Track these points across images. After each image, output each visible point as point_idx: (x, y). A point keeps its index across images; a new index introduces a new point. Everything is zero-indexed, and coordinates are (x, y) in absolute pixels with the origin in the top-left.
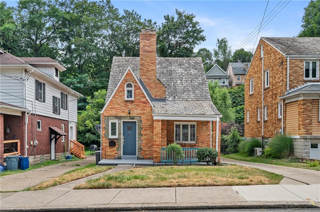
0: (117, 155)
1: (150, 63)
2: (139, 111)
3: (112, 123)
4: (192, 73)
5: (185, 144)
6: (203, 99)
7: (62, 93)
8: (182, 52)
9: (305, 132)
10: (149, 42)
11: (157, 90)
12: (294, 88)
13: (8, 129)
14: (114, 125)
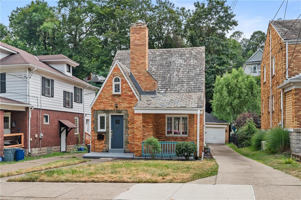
0: (105, 148)
1: (140, 56)
2: (125, 105)
3: (101, 117)
4: (192, 63)
5: (176, 137)
6: (195, 91)
7: (76, 87)
8: (212, 39)
9: (298, 124)
10: (139, 36)
11: (147, 83)
12: (295, 76)
13: (14, 123)
14: (102, 118)
